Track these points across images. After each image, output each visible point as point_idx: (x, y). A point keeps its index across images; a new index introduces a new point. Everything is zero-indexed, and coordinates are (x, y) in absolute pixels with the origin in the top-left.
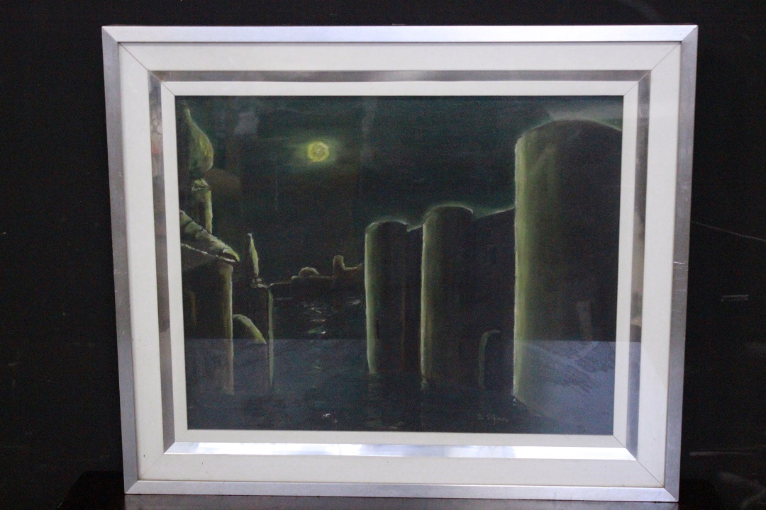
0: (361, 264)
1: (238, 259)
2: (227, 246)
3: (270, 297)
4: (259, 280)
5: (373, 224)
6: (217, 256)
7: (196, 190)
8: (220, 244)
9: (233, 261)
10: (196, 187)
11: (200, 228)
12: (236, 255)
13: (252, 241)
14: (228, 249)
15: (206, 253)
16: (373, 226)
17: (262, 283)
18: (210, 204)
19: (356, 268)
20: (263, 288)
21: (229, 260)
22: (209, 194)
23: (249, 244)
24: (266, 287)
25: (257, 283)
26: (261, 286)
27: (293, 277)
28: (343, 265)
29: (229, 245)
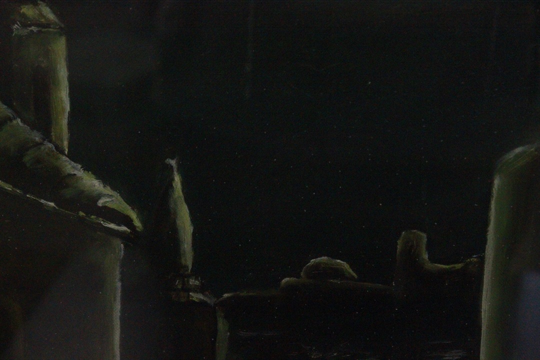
0: (474, 259)
1: (137, 223)
2: (108, 191)
3: (222, 326)
4: (193, 282)
5: (518, 150)
6: (81, 214)
7: (25, 32)
8: (91, 183)
9: (123, 228)
10: (25, 25)
11: (37, 138)
12: (133, 215)
13: (177, 179)
14: (110, 198)
15: (52, 204)
16: (517, 156)
17: (201, 289)
18: (63, 73)
19: (458, 266)
20: (202, 303)
21: (112, 226)
22: (60, 47)
23: (170, 186)
24: (210, 300)
25: (187, 289)
26: (196, 297)
27: (285, 280)
28: (426, 256)
29: (114, 188)
